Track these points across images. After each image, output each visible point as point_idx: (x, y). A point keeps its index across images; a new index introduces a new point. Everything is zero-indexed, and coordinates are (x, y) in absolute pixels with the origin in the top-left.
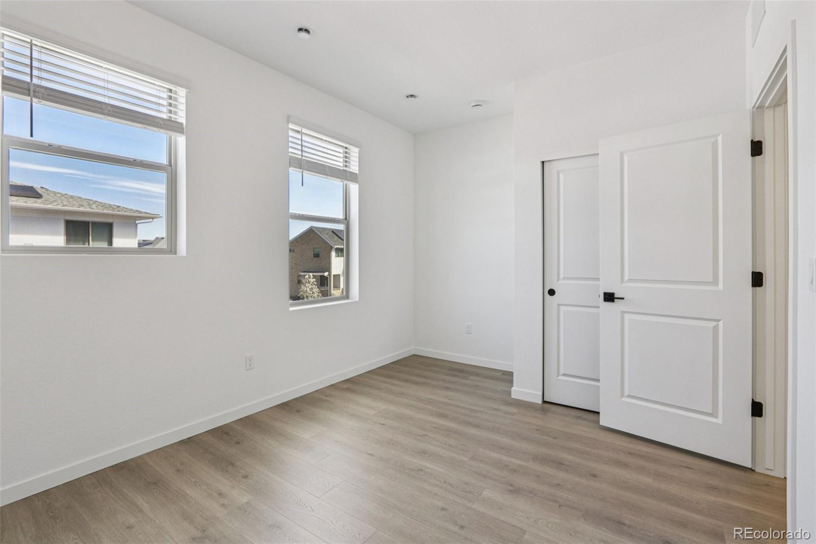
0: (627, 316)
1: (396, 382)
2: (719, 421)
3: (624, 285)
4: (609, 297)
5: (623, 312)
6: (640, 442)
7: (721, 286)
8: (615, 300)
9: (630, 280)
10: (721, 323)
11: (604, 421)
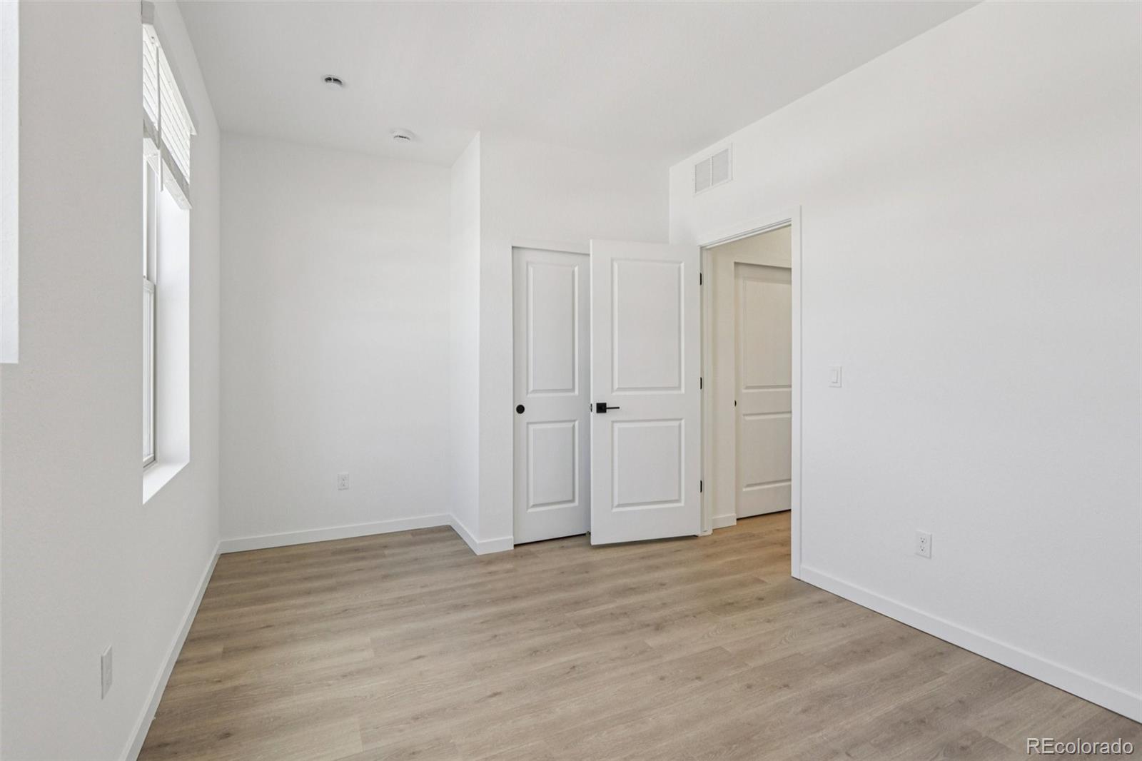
0: (617, 426)
1: (277, 604)
2: (682, 504)
3: (614, 394)
4: (602, 408)
5: (613, 422)
6: (631, 547)
7: (683, 390)
8: (607, 410)
9: (619, 389)
10: (683, 422)
11: (594, 541)
